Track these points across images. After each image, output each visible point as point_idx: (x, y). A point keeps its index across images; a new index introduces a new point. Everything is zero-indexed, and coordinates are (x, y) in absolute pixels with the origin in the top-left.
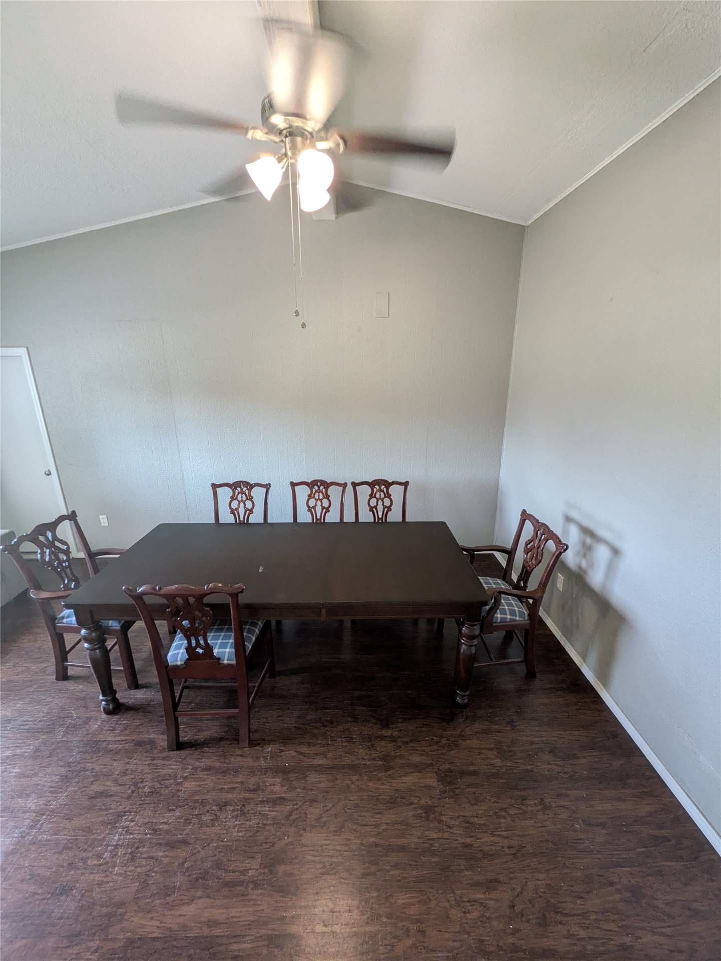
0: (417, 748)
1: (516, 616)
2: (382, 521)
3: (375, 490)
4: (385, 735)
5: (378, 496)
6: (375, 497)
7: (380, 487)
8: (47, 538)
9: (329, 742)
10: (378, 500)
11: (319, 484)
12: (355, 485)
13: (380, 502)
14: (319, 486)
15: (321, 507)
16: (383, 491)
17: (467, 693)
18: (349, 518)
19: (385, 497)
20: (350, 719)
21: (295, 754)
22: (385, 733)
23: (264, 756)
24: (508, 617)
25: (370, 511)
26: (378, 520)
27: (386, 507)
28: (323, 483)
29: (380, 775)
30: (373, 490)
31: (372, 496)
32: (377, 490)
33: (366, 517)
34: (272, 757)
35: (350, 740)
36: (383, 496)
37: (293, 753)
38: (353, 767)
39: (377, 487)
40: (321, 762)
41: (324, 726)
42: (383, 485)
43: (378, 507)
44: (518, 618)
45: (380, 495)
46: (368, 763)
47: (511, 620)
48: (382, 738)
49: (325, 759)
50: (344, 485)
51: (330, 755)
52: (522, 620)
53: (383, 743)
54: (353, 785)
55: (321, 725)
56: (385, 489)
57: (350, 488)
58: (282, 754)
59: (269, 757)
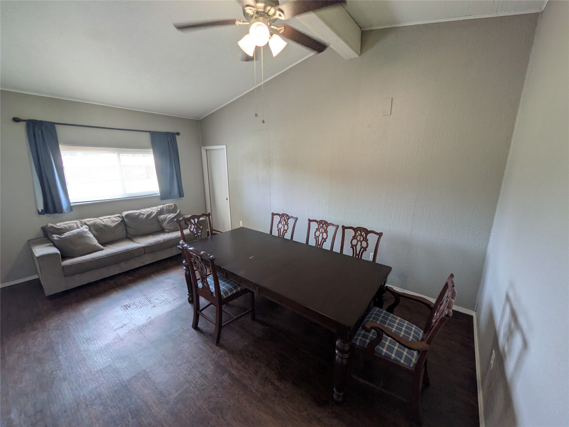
0: (285, 404)
1: (401, 358)
2: (359, 257)
3: (357, 234)
4: (275, 383)
5: (358, 238)
6: (356, 239)
7: (361, 233)
8: (195, 221)
9: (247, 367)
10: (358, 241)
11: (323, 223)
12: (344, 228)
13: (359, 243)
14: (323, 224)
15: (321, 238)
16: (363, 236)
17: (341, 394)
18: (337, 249)
19: (363, 240)
20: (266, 362)
21: (229, 361)
22: (276, 382)
23: (217, 353)
24: (393, 356)
25: (351, 247)
26: (356, 256)
27: (363, 247)
28: (326, 223)
29: (254, 401)
30: (356, 234)
31: (354, 237)
32: (359, 234)
33: (348, 251)
34: (219, 356)
35: (256, 372)
36: (362, 239)
37: (228, 360)
38: (245, 387)
39: (359, 232)
40: (235, 373)
41: (252, 357)
42: (364, 232)
43: (357, 246)
44: (402, 361)
45: (360, 238)
46: (254, 391)
47: (395, 360)
48: (272, 384)
49: (238, 373)
50: (337, 227)
51: (241, 373)
52: (407, 366)
53: (270, 387)
54: (237, 395)
55: (251, 356)
56: (364, 235)
57: (340, 230)
58: (224, 357)
59: (218, 355)
